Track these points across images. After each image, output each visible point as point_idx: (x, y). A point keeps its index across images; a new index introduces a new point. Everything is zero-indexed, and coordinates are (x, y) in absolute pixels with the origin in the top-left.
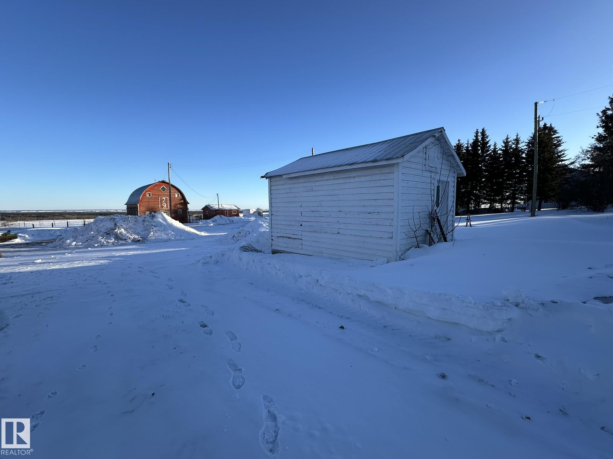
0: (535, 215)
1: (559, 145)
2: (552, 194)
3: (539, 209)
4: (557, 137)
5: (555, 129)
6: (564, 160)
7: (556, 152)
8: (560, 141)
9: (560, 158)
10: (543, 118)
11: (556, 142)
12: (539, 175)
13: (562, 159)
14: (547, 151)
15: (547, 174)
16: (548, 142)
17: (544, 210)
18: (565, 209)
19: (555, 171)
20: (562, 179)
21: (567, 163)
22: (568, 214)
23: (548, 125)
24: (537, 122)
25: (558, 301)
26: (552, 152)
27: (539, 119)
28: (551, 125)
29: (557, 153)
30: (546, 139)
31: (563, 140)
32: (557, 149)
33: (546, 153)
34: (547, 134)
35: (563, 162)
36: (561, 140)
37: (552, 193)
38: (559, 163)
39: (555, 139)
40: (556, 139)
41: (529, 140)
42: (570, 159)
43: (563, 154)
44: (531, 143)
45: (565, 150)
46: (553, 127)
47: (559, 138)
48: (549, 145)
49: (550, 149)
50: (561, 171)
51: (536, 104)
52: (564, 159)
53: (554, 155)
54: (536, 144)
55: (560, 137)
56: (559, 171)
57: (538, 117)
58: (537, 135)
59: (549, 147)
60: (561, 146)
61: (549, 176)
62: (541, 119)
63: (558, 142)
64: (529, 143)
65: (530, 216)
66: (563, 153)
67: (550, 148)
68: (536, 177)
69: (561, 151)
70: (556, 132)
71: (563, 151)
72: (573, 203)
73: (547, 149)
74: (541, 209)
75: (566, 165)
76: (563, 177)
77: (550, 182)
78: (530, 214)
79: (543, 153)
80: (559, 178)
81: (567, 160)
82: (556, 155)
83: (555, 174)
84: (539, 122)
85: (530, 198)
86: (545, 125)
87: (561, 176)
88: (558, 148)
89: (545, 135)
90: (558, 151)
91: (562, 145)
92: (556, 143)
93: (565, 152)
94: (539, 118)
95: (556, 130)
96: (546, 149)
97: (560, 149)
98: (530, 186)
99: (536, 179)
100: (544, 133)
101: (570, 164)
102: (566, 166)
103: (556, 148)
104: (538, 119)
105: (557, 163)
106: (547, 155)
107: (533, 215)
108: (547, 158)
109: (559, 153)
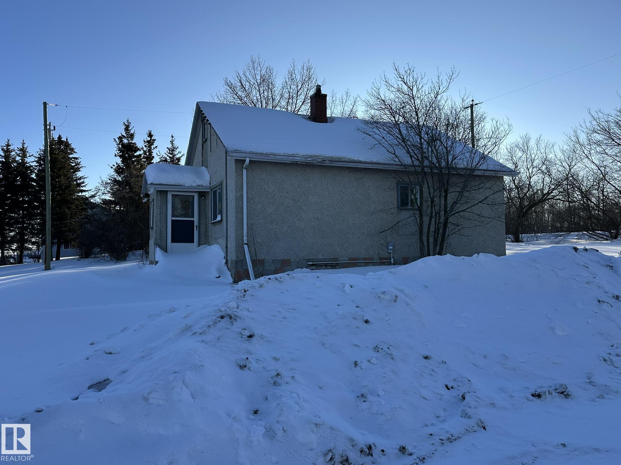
0: (51, 268)
1: (78, 170)
2: (72, 237)
3: (58, 259)
4: (74, 158)
5: (73, 146)
6: (84, 191)
7: (75, 178)
8: (79, 164)
9: (80, 188)
10: (54, 127)
11: (74, 164)
12: (53, 208)
13: (81, 188)
14: (63, 175)
15: (64, 208)
16: (63, 162)
17: (64, 259)
18: (88, 258)
19: (74, 204)
20: (83, 216)
21: (87, 194)
22: (90, 264)
23: (64, 139)
24: (47, 131)
25: (44, 408)
26: (70, 178)
27: (50, 127)
28: (67, 139)
29: (76, 180)
30: (62, 158)
31: (82, 164)
32: (76, 175)
33: (62, 178)
34: (62, 151)
35: (84, 194)
36: (80, 162)
37: (73, 235)
38: (79, 195)
39: (72, 160)
40: (74, 161)
41: (39, 155)
42: (90, 190)
43: (83, 183)
44: (40, 160)
45: (85, 177)
46: (70, 143)
47: (77, 160)
48: (65, 167)
49: (67, 173)
50: (81, 206)
51: (45, 104)
52: (84, 189)
53: (73, 182)
54: (47, 163)
55: (78, 158)
56: (78, 205)
57: (48, 124)
58: (49, 149)
59: (65, 170)
60: (80, 171)
61: (67, 211)
62: (52, 128)
63: (76, 165)
64: (40, 158)
65: (44, 269)
66: (82, 180)
67: (67, 171)
68: (49, 210)
69: (81, 177)
70: (73, 151)
71: (83, 179)
72: (97, 250)
73: (64, 172)
74: (61, 258)
75: (86, 197)
76: (84, 213)
77: (68, 220)
78: (44, 266)
79: (59, 177)
80: (79, 214)
81: (87, 191)
82: (75, 183)
83: (74, 209)
84: (50, 132)
85: (44, 242)
86: (60, 137)
87: (82, 212)
88: (76, 173)
89: (60, 152)
90: (77, 177)
91: (81, 169)
92: (74, 166)
93: (85, 180)
94: (50, 125)
95: (73, 149)
96: (62, 172)
97: (79, 174)
98: (43, 225)
99: (49, 214)
100: (59, 148)
101: (90, 197)
102: (87, 199)
103: (74, 172)
104: (48, 127)
105: (77, 194)
106: (63, 180)
107: (48, 268)
108: (63, 185)
109: (78, 180)
